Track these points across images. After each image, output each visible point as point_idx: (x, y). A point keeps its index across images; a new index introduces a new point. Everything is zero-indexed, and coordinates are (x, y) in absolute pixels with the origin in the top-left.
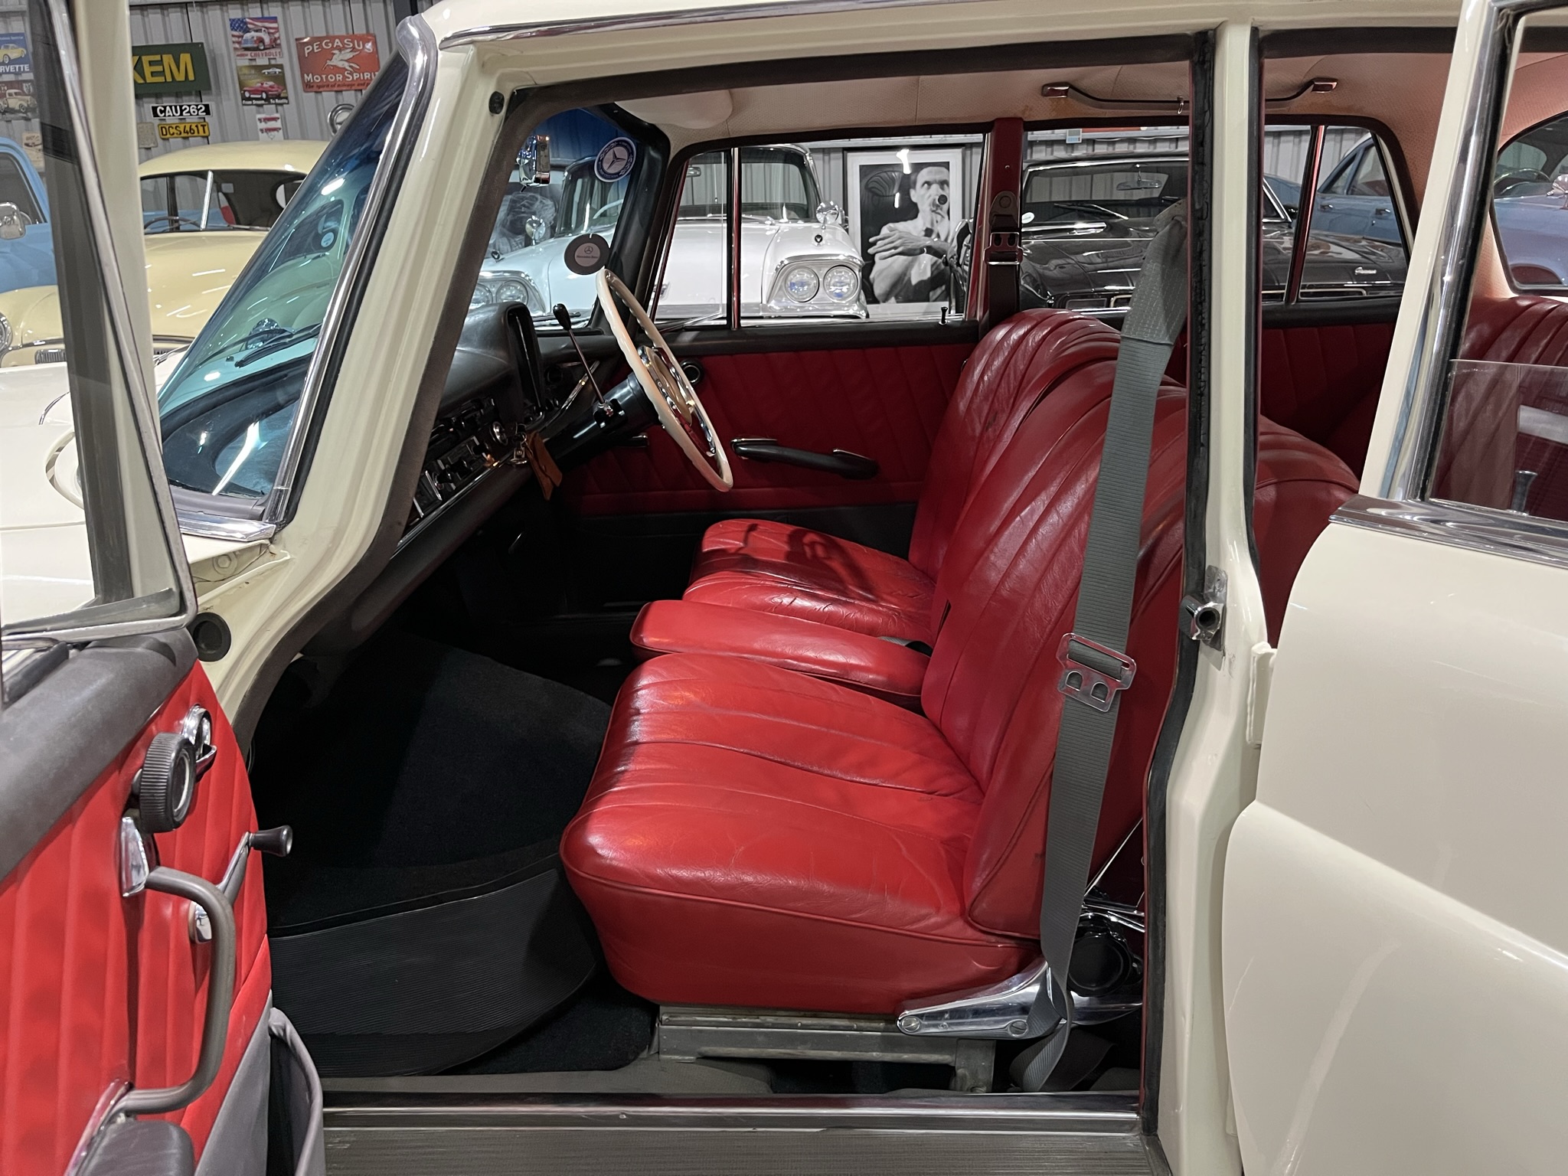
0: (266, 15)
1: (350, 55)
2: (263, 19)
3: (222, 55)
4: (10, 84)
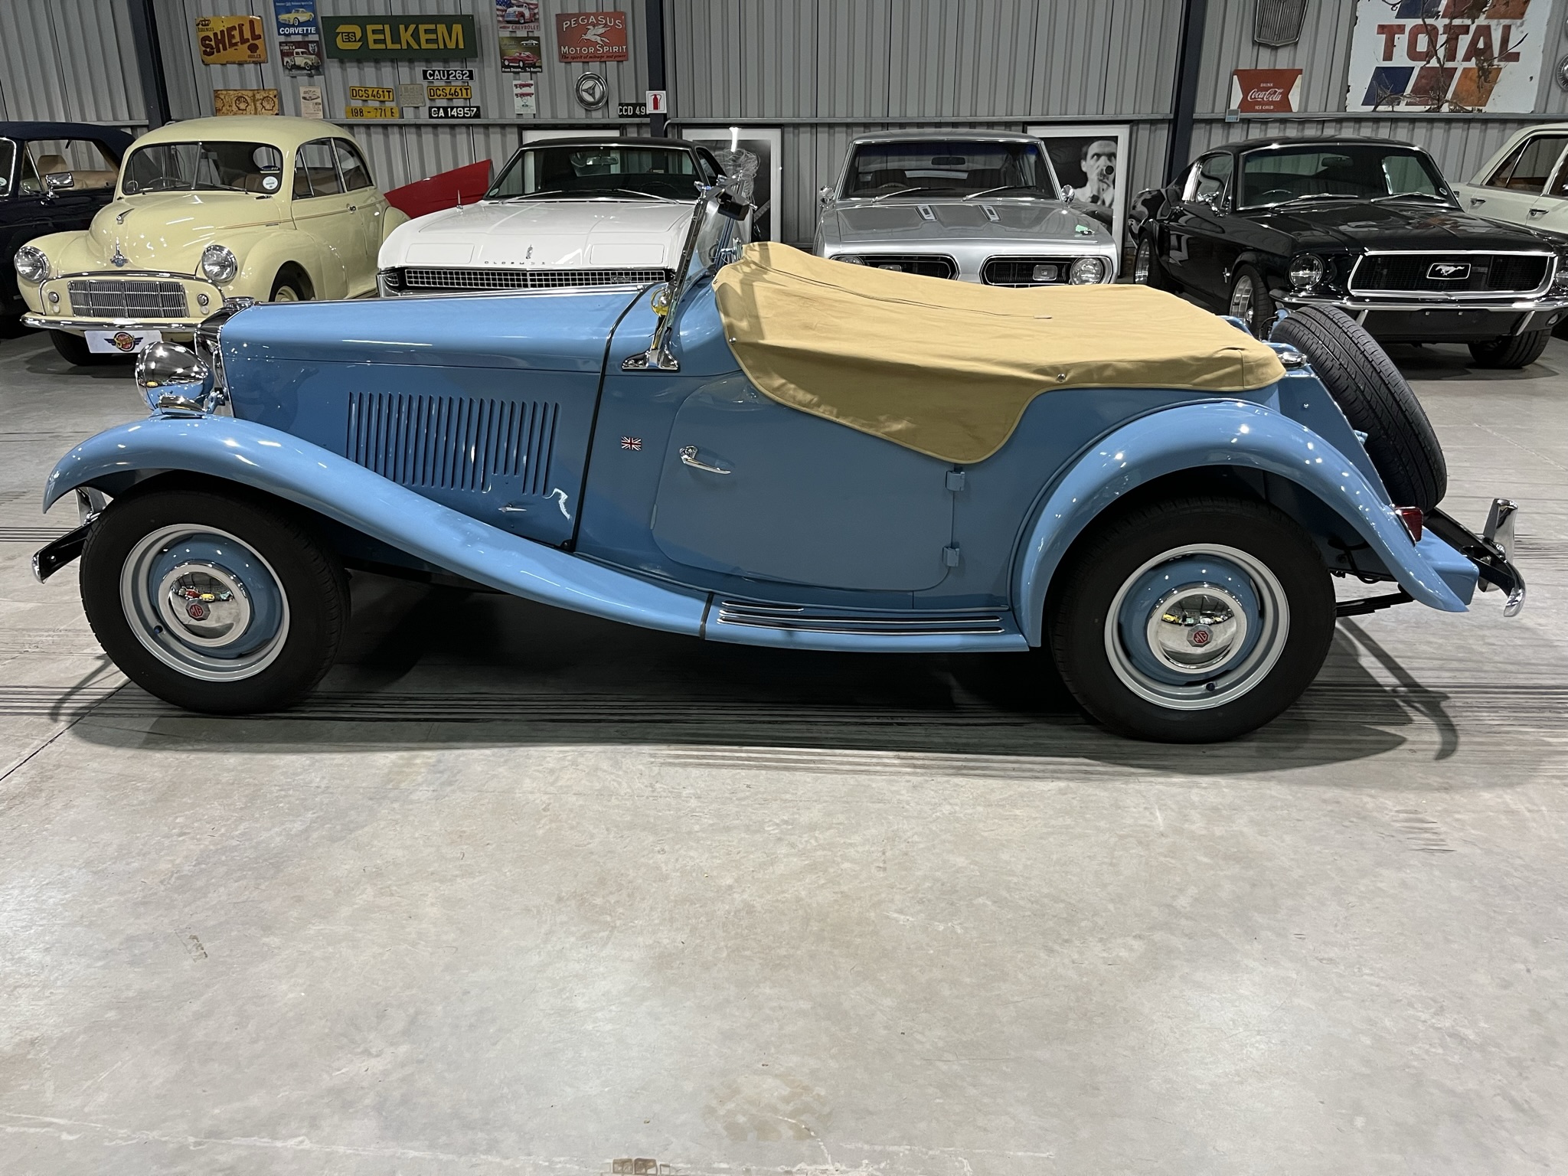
1: (601, 31)
3: (487, 28)
4: (298, 44)
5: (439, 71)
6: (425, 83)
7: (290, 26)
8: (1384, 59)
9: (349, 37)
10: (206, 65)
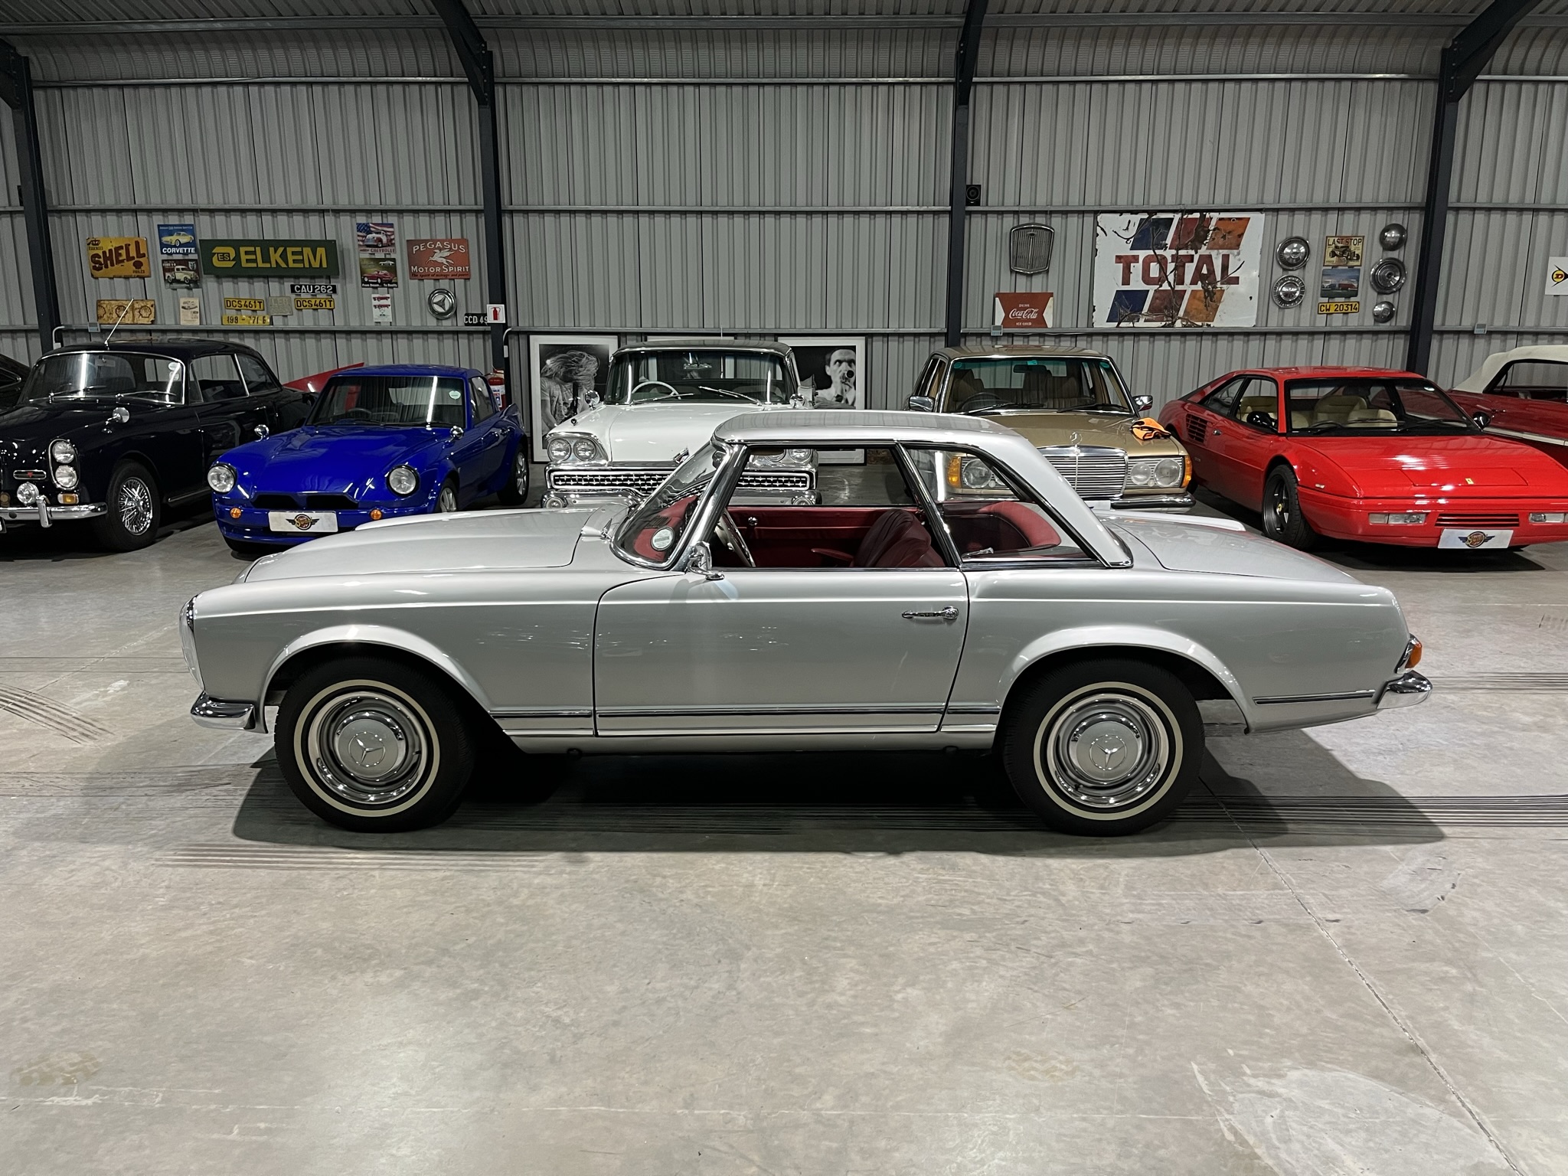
0: (385, 222)
1: (448, 254)
2: (382, 225)
3: (349, 250)
4: (178, 262)
5: (306, 286)
6: (293, 296)
7: (172, 247)
8: (1123, 284)
9: (224, 257)
10: (97, 278)
